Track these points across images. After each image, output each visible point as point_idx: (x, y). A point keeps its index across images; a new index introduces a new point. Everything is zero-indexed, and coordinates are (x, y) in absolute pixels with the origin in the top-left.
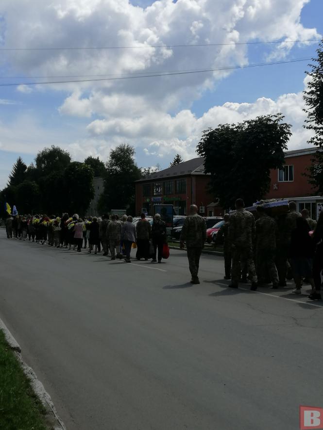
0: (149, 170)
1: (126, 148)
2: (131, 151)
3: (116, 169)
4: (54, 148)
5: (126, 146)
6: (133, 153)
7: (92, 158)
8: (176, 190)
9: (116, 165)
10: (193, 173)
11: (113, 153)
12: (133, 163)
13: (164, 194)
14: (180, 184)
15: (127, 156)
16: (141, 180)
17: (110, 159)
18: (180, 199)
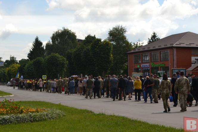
0: (137, 44)
1: (120, 28)
2: (124, 30)
3: (113, 43)
4: (64, 29)
5: (120, 26)
6: (125, 32)
7: (91, 35)
8: (160, 59)
9: (113, 41)
10: (174, 45)
11: (111, 31)
12: (125, 38)
13: (151, 62)
14: (164, 54)
15: (121, 34)
16: (132, 51)
17: (108, 37)
18: (164, 65)
